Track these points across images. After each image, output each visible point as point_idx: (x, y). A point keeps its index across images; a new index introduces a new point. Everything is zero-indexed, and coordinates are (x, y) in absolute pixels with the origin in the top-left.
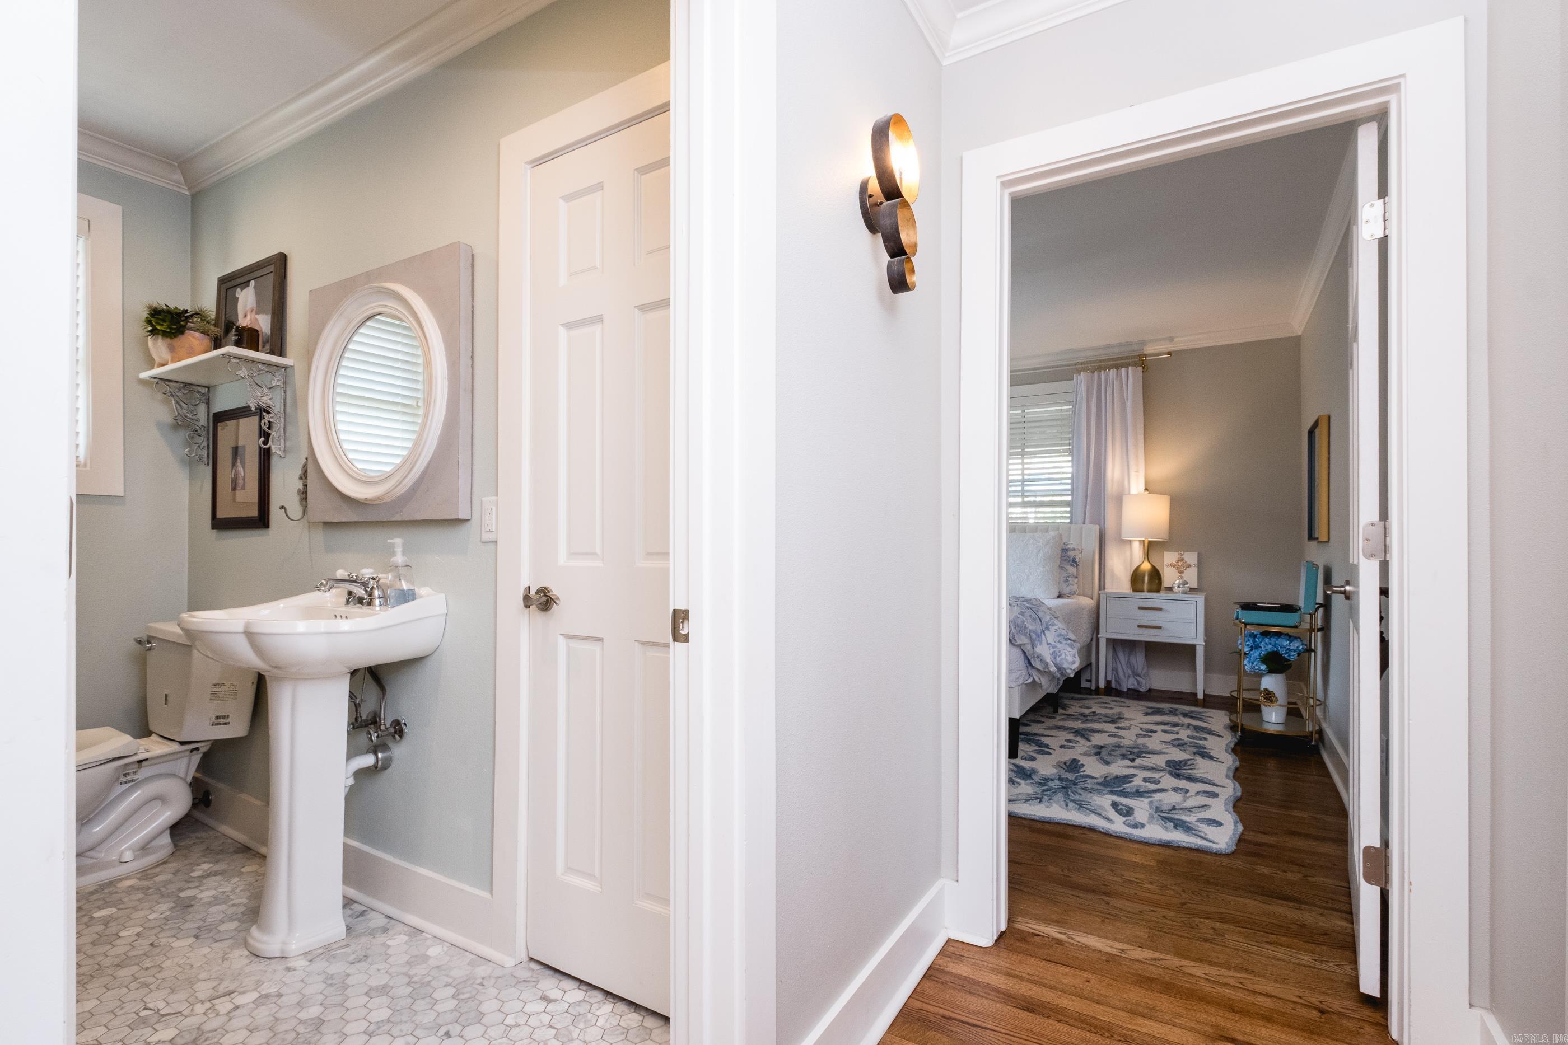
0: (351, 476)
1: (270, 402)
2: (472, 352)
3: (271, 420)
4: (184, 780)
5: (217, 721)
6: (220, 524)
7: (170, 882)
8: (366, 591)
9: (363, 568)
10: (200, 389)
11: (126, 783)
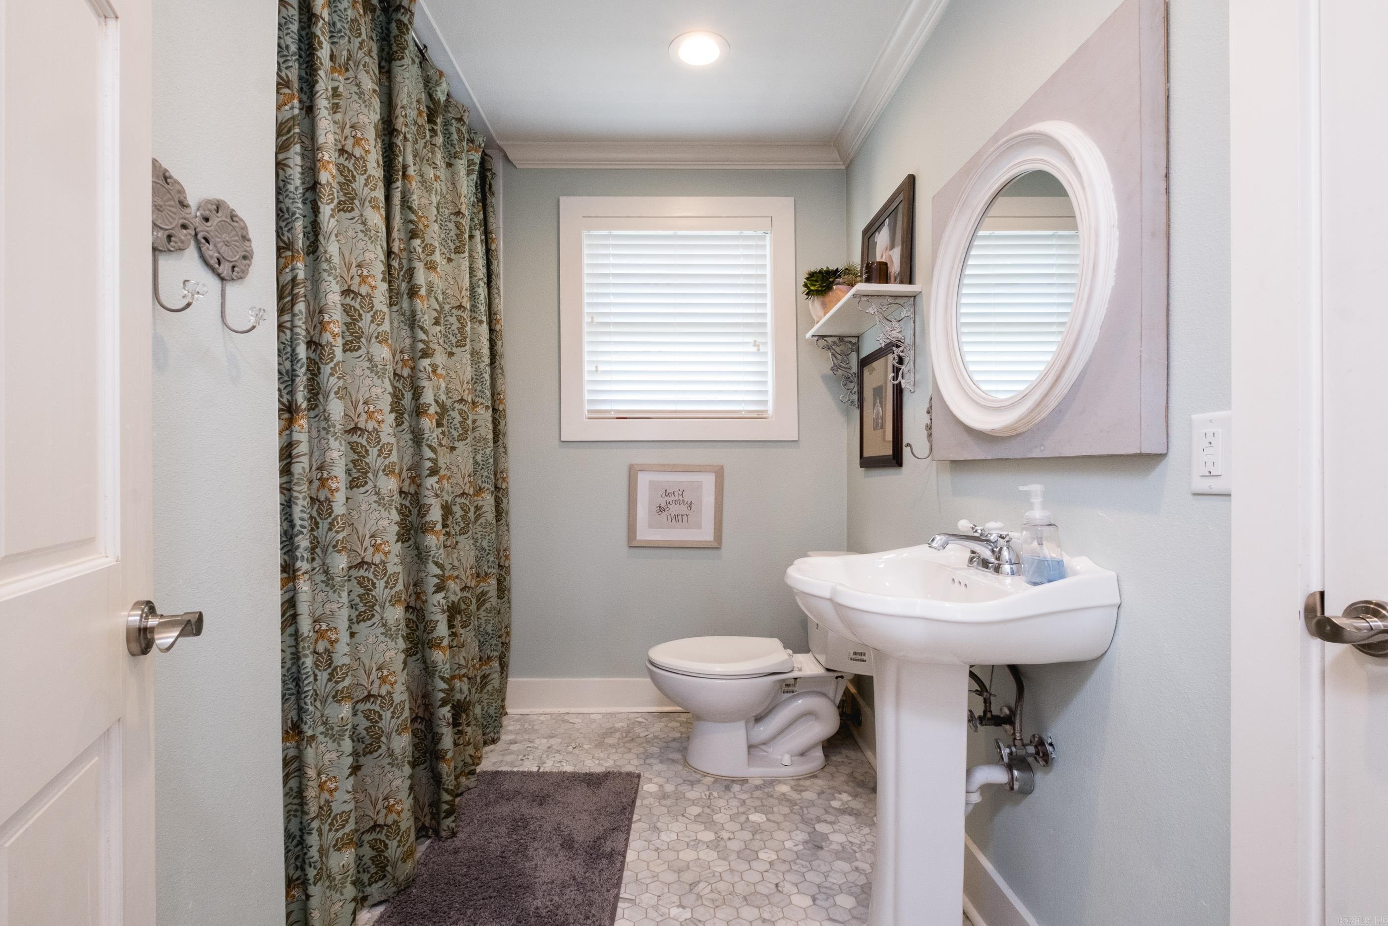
0: (977, 403)
1: (899, 336)
2: (1168, 167)
3: (901, 354)
4: (833, 702)
5: (855, 657)
6: (868, 463)
7: (812, 804)
8: (993, 551)
9: (989, 521)
10: (850, 339)
11: (787, 692)
